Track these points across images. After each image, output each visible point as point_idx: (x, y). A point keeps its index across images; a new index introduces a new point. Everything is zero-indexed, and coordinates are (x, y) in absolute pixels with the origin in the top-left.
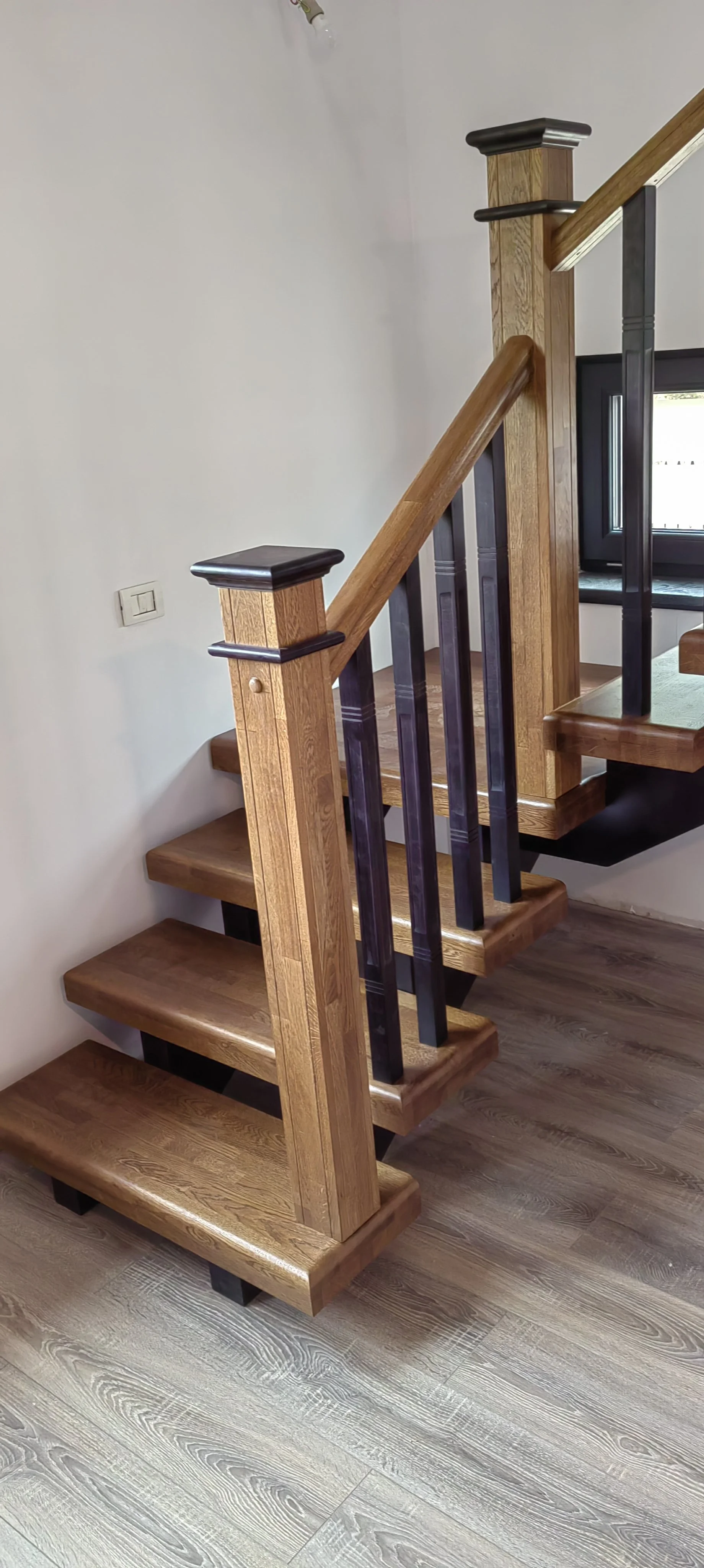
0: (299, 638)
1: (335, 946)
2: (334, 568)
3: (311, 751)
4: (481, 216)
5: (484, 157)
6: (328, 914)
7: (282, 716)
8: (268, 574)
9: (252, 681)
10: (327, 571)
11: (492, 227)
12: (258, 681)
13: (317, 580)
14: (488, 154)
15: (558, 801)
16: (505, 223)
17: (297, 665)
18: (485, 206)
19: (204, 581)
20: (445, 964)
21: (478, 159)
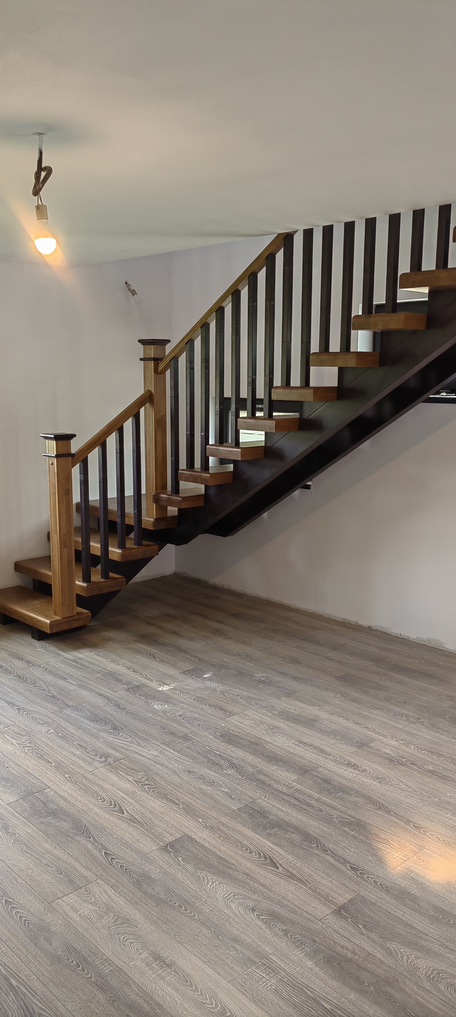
0: (62, 453)
1: (67, 533)
2: (74, 438)
3: (63, 481)
4: (141, 359)
5: (142, 346)
6: (65, 525)
7: (56, 471)
8: (53, 436)
9: (51, 463)
10: (72, 439)
11: (144, 362)
12: (52, 462)
13: (69, 441)
14: (143, 345)
15: (156, 519)
16: (146, 362)
17: (61, 459)
18: (142, 357)
19: (43, 438)
20: (110, 558)
21: (141, 346)
